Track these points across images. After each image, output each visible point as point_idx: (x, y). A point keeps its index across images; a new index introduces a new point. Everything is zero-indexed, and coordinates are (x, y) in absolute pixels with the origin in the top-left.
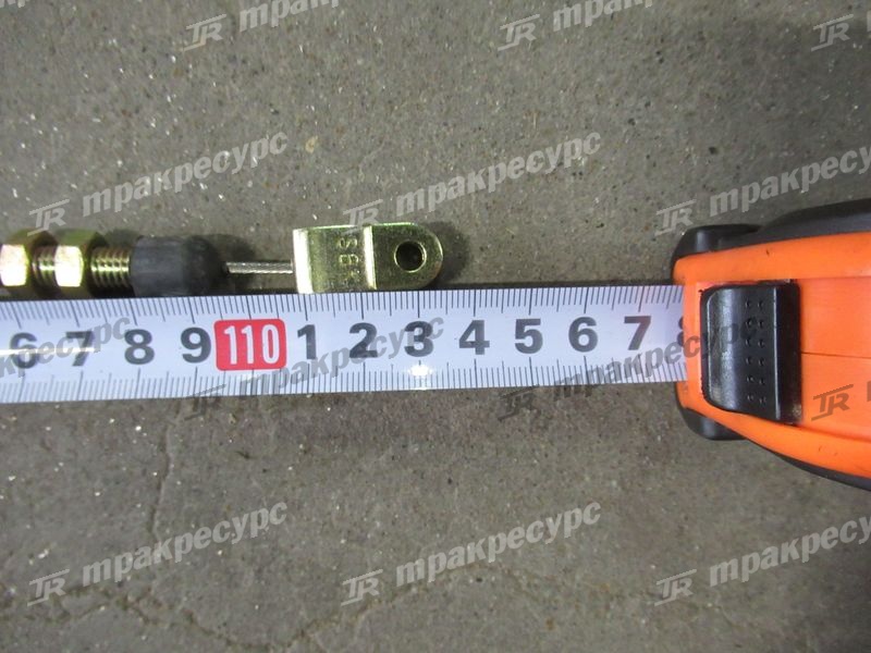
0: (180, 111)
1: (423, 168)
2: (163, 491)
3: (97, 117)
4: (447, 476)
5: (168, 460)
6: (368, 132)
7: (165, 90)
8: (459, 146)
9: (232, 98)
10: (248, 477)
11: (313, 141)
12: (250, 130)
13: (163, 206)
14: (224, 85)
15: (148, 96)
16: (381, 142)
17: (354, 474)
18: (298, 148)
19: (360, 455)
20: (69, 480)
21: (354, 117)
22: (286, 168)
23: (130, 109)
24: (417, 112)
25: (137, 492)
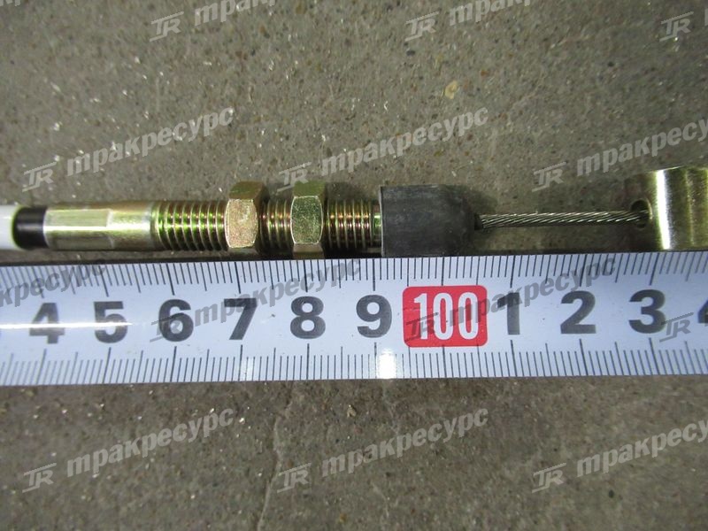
0: (301, 51)
1: (584, 117)
2: (268, 496)
3: (209, 60)
4: (608, 487)
5: (275, 458)
6: (519, 74)
7: (286, 29)
8: (628, 91)
9: (362, 38)
10: (369, 482)
11: (454, 85)
12: (381, 72)
13: (279, 161)
14: (352, 22)
15: (267, 35)
16: (534, 86)
17: (494, 481)
18: (436, 94)
19: (503, 459)
20: (161, 479)
21: (503, 58)
22: (421, 117)
23: (246, 50)
24: (577, 51)
25: (238, 497)
